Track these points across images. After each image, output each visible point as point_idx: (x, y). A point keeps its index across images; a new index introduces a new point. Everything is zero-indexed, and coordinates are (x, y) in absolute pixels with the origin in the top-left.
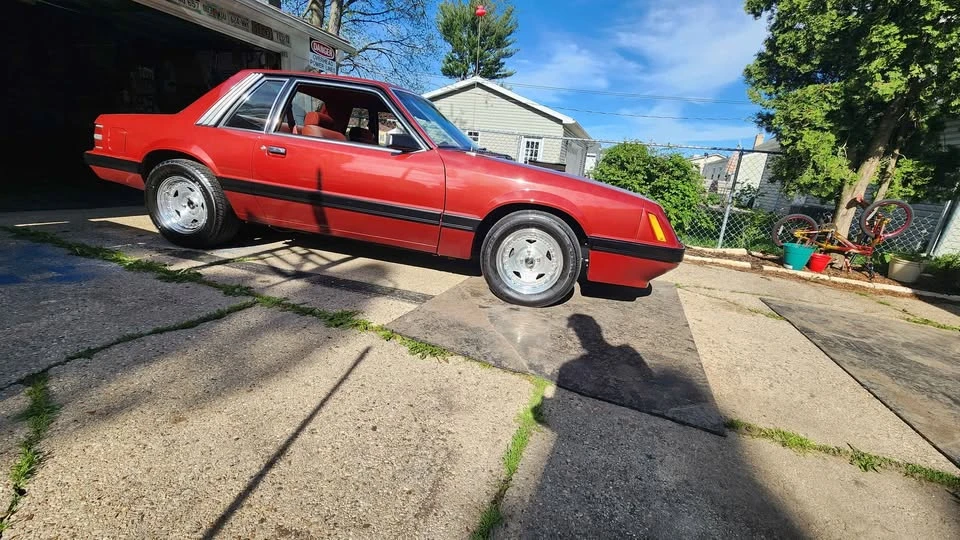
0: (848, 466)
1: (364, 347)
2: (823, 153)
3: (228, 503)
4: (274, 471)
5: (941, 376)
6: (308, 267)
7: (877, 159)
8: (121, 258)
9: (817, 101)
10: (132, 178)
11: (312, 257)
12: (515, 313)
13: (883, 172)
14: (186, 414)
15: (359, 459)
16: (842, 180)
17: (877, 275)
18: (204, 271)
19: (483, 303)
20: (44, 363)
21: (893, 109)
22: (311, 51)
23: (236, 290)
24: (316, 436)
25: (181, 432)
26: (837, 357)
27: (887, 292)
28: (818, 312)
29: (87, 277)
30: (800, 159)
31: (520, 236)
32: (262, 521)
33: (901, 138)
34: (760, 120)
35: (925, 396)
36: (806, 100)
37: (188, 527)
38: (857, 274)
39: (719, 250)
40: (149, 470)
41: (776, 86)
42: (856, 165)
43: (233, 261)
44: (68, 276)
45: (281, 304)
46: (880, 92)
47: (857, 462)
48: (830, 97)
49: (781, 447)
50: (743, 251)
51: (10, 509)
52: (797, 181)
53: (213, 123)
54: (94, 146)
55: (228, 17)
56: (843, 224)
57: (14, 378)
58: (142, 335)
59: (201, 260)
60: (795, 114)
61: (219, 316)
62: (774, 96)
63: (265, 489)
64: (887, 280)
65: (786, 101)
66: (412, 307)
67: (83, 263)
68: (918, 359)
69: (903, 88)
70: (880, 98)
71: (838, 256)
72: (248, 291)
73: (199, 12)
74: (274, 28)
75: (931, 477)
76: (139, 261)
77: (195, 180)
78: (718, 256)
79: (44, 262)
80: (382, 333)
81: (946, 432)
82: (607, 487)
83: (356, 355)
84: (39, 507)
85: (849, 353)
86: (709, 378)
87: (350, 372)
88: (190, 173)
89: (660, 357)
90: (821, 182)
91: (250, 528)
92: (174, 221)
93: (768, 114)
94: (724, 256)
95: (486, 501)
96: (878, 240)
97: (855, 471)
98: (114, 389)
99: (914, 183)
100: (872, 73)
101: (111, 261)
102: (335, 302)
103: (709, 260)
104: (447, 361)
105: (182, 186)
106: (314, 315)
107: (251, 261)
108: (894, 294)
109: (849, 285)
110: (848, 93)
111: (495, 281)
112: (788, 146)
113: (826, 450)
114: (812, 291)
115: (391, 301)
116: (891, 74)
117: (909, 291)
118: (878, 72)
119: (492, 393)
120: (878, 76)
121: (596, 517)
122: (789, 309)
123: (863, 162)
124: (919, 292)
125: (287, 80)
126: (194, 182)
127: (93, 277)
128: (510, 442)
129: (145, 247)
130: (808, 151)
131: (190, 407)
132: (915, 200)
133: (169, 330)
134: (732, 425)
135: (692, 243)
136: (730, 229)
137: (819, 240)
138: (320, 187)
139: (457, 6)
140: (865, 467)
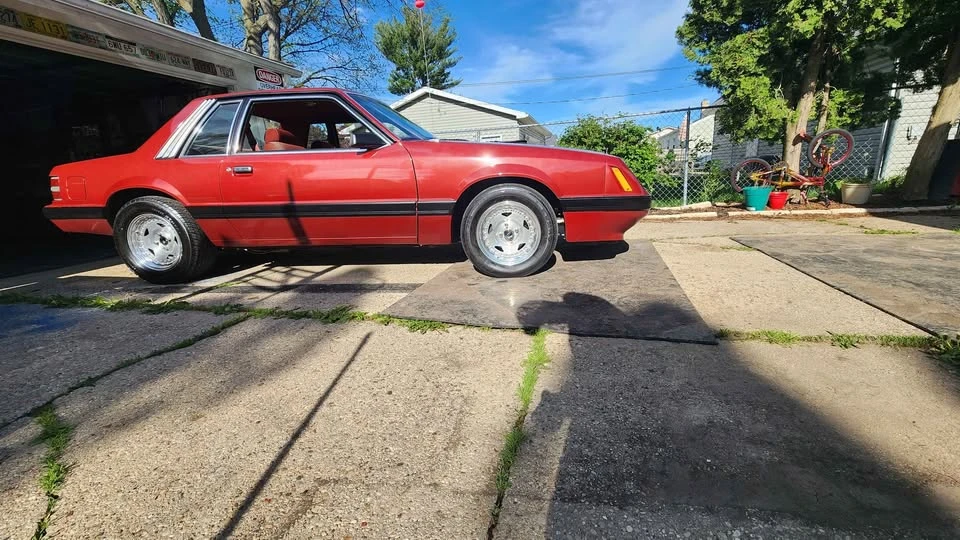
0: (831, 348)
1: (365, 333)
2: (761, 96)
3: (263, 471)
4: (301, 440)
5: (902, 269)
6: (293, 281)
7: (811, 94)
8: (101, 302)
9: (747, 49)
10: (97, 225)
11: (294, 272)
12: (503, 285)
13: (819, 107)
14: (203, 412)
15: (380, 417)
16: (784, 119)
17: (832, 203)
18: (189, 300)
19: (471, 281)
20: (46, 397)
21: (816, 45)
22: (258, 79)
23: (226, 309)
24: (335, 408)
25: (202, 426)
26: (807, 270)
27: (844, 215)
28: (784, 239)
29: (70, 324)
30: (742, 105)
31: (495, 211)
32: (300, 478)
33: (828, 72)
34: (699, 77)
35: (890, 286)
36: (736, 50)
37: (229, 494)
38: (814, 205)
39: (685, 206)
40: (178, 460)
41: (708, 42)
42: (793, 104)
43: (218, 287)
44: (49, 326)
45: (275, 313)
46: (801, 31)
47: (837, 343)
48: (758, 43)
49: (768, 344)
50: (708, 204)
51: (49, 510)
52: (744, 128)
53: (173, 154)
54: (53, 199)
55: (168, 57)
56: (793, 161)
57: (19, 413)
58: (139, 360)
59: (184, 292)
60: (729, 64)
61: (215, 332)
62: (708, 52)
63: (296, 455)
64: (842, 205)
65: (719, 54)
66: (404, 295)
67: (62, 313)
68: (879, 259)
69: (821, 23)
70: (802, 35)
71: (795, 191)
72: (239, 308)
73: (137, 56)
74: (216, 63)
75: (904, 343)
76: (120, 302)
77: (165, 214)
78: (685, 211)
79: (23, 318)
80: (379, 320)
81: (911, 307)
82: (617, 398)
83: (358, 342)
84: (75, 505)
85: (817, 265)
86: (694, 305)
87: (355, 354)
88: (157, 208)
89: (647, 296)
90: (765, 125)
91: (289, 485)
92: (148, 259)
93: (705, 70)
94: (691, 210)
95: (508, 428)
96: (826, 169)
97: (838, 350)
98: (124, 406)
99: (848, 111)
100: (790, 14)
101: (92, 306)
102: (329, 303)
103: (678, 216)
104: (447, 332)
105: (151, 223)
106: (309, 317)
107: (235, 284)
108: (850, 215)
109: (809, 215)
110: (773, 36)
111: (479, 259)
112: (729, 95)
113: (809, 339)
114: (777, 225)
115: (382, 294)
116: (808, 12)
117: (863, 210)
118: (796, 12)
119: (495, 349)
120: (797, 16)
121: (611, 422)
122: (758, 242)
123: (799, 99)
124: (872, 210)
125: (241, 101)
126: (163, 217)
127: (76, 322)
128: (521, 381)
129: (123, 290)
130: (748, 97)
131: (205, 407)
132: (853, 127)
133: (168, 350)
134: (722, 335)
135: (659, 205)
136: (692, 185)
137: (774, 179)
138: (292, 199)
139: (394, 25)
140: (845, 346)
